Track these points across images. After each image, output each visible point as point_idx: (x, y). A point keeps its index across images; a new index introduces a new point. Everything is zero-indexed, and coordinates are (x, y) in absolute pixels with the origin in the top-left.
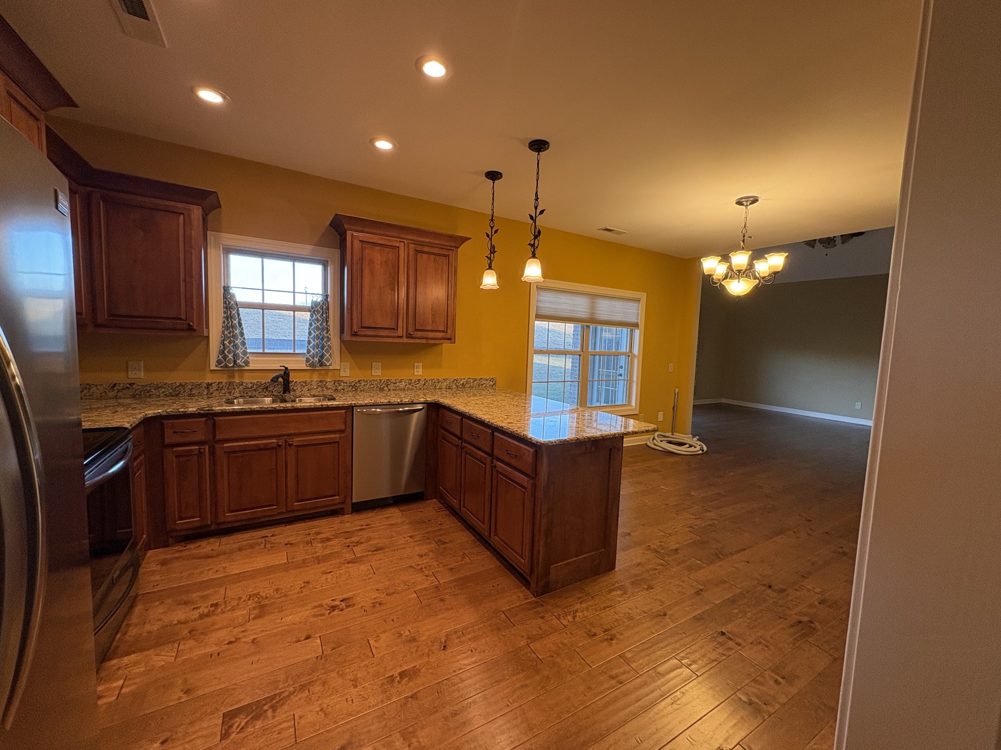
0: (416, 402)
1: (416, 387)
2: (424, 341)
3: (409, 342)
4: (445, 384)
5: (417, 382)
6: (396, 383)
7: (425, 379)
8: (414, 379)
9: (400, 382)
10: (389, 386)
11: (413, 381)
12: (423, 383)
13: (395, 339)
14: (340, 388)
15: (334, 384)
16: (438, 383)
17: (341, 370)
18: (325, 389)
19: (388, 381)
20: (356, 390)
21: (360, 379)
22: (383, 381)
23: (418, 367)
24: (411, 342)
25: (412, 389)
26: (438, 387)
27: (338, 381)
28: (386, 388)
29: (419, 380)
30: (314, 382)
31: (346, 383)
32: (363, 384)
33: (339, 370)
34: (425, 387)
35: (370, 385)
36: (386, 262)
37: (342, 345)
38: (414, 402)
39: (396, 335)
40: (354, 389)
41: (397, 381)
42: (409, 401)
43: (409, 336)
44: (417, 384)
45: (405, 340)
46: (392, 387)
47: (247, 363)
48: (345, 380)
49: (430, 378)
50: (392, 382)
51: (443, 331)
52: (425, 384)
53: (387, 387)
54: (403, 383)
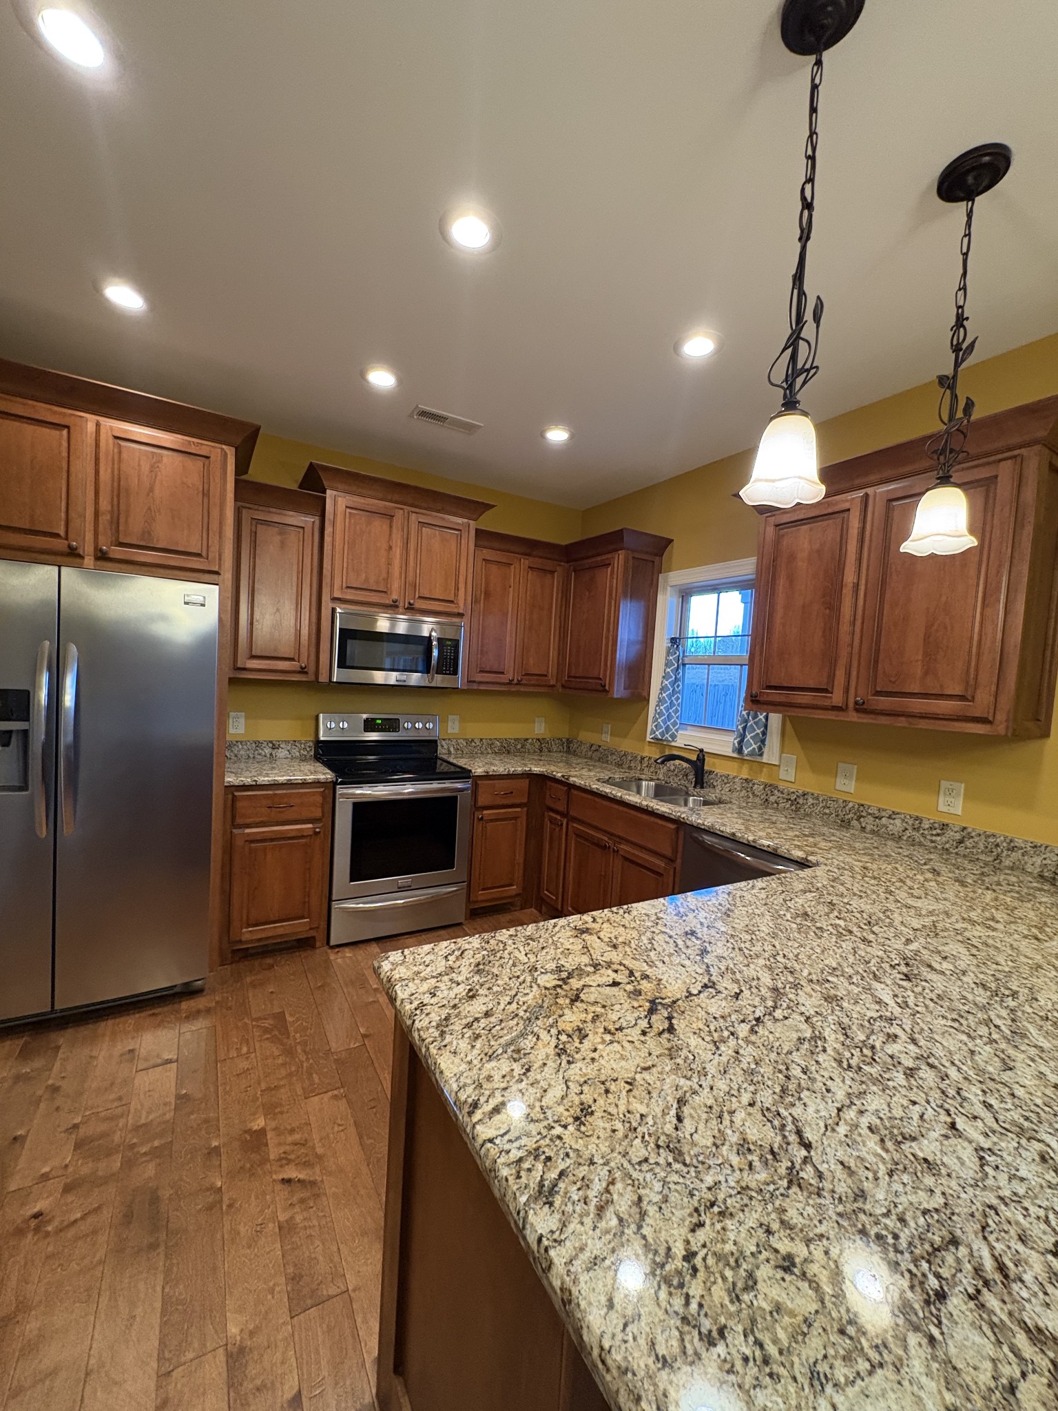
0: (783, 854)
1: (932, 841)
2: (902, 722)
3: (861, 721)
4: (1038, 860)
5: (939, 831)
6: (880, 818)
7: (965, 828)
8: (930, 818)
9: (890, 817)
10: (862, 819)
11: (926, 825)
12: (958, 836)
13: (826, 712)
14: (772, 799)
15: (764, 789)
16: (1013, 849)
17: (782, 768)
18: (751, 795)
19: (861, 808)
20: (797, 810)
21: (807, 790)
22: (851, 805)
23: (950, 792)
24: (865, 721)
25: (920, 844)
26: (1007, 863)
27: (771, 785)
28: (854, 823)
29: (944, 826)
30: (737, 780)
31: (782, 793)
32: (811, 801)
33: (779, 766)
34: (961, 849)
35: (824, 807)
36: (818, 551)
37: (788, 722)
38: (780, 852)
39: (827, 703)
40: (793, 807)
41: (883, 814)
42: (768, 846)
43: (860, 708)
44: (938, 835)
45: (853, 717)
46: (869, 822)
47: (674, 737)
48: (782, 785)
49: (980, 829)
50: (870, 814)
51: (962, 698)
52: (961, 842)
53: (858, 820)
54: (898, 822)
